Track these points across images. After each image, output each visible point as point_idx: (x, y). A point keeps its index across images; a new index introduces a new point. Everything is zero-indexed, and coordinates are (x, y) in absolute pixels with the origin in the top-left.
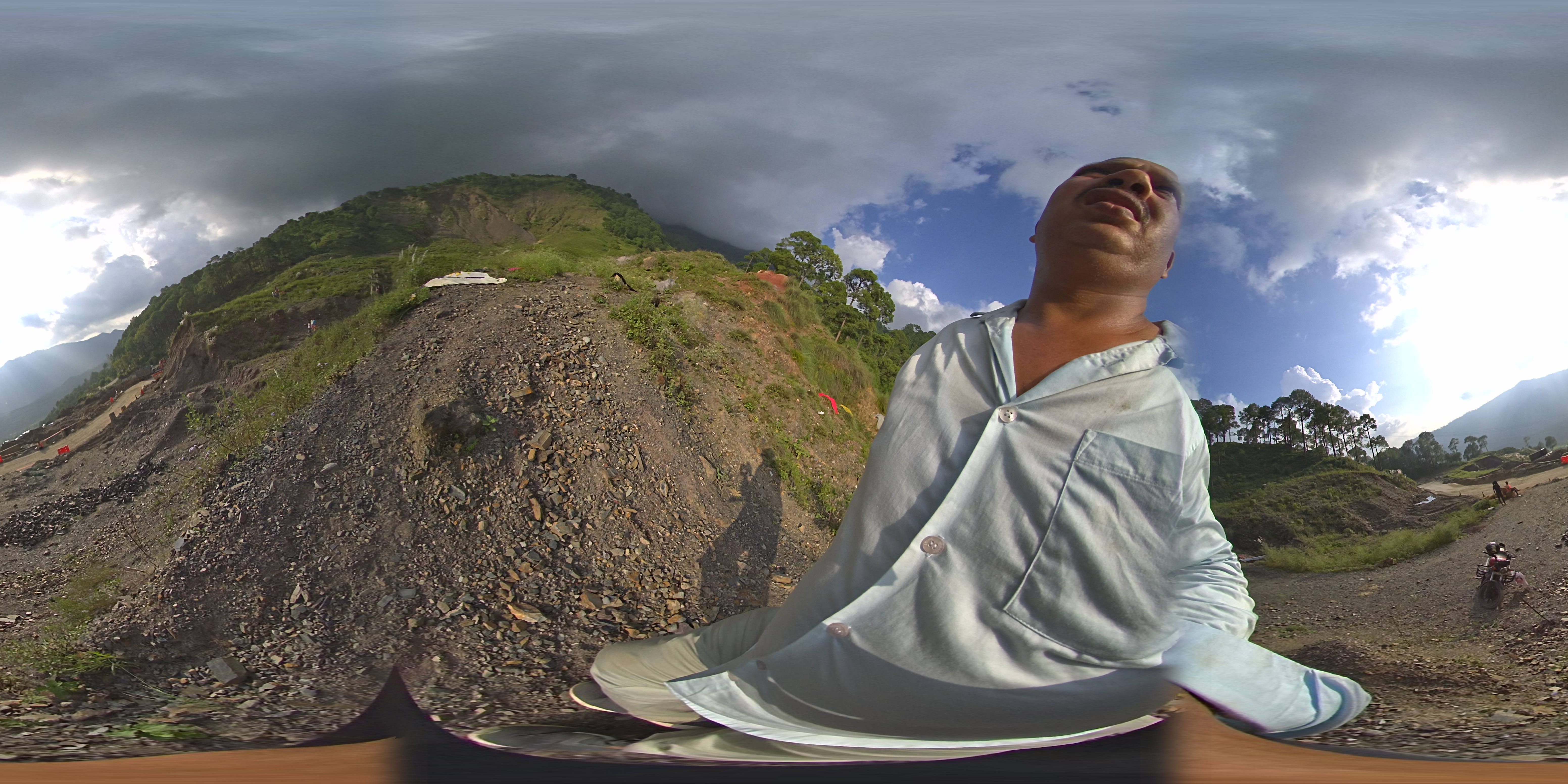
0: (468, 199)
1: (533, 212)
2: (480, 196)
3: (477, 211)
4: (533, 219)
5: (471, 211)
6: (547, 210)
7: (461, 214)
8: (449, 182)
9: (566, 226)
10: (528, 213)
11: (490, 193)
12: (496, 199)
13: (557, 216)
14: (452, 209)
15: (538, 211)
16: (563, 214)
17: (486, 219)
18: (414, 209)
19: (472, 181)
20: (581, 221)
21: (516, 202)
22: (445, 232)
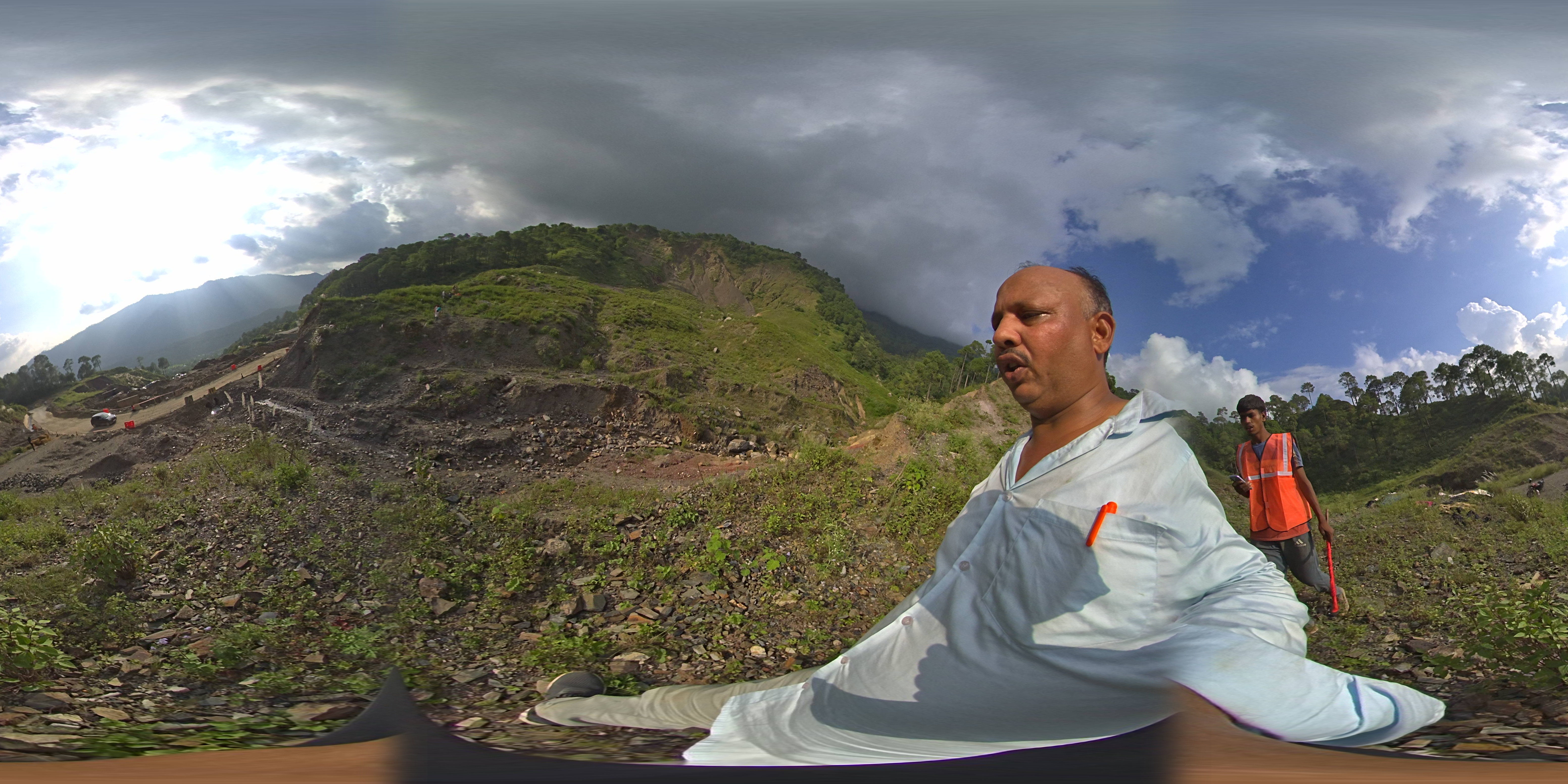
1: (758, 283)
2: (720, 257)
3: (711, 271)
4: (757, 290)
5: (707, 270)
6: (771, 284)
7: (697, 270)
8: (700, 236)
9: (783, 303)
10: (754, 283)
11: (729, 256)
12: (732, 263)
13: (778, 292)
14: (691, 263)
15: (763, 283)
16: (783, 291)
17: (717, 281)
18: (658, 252)
19: (718, 241)
20: (797, 300)
21: (746, 270)
22: (676, 283)
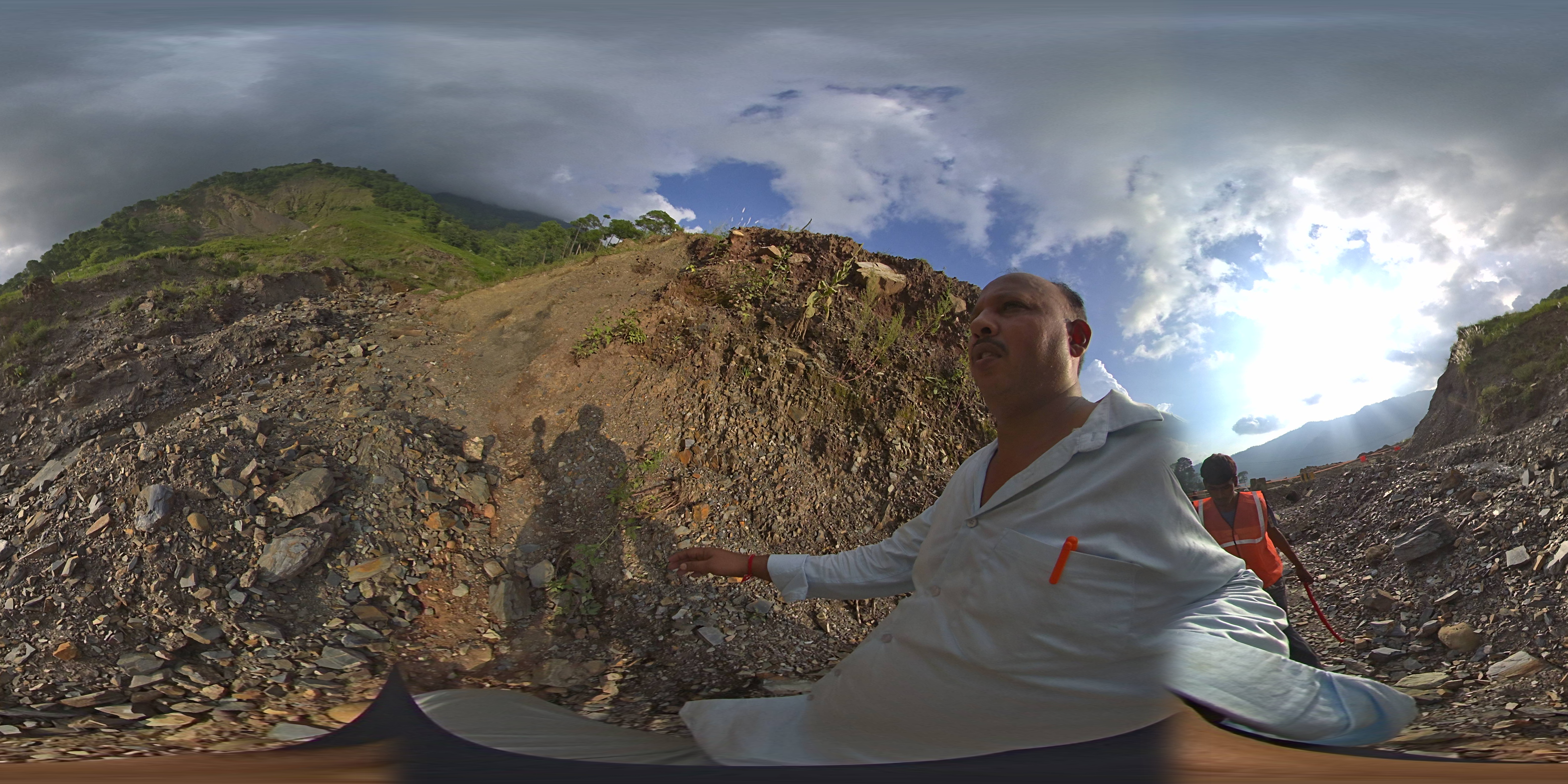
0: (222, 200)
1: (292, 201)
2: (233, 195)
3: (235, 209)
4: (295, 208)
5: (230, 210)
6: (307, 197)
7: (221, 215)
8: (197, 186)
9: (332, 209)
10: (288, 203)
11: (242, 190)
12: (250, 194)
13: (320, 201)
14: (210, 211)
15: (297, 200)
16: (325, 198)
17: (248, 215)
18: (172, 217)
19: (218, 182)
20: (346, 201)
21: (271, 194)
22: (212, 233)
